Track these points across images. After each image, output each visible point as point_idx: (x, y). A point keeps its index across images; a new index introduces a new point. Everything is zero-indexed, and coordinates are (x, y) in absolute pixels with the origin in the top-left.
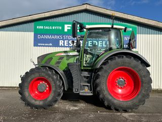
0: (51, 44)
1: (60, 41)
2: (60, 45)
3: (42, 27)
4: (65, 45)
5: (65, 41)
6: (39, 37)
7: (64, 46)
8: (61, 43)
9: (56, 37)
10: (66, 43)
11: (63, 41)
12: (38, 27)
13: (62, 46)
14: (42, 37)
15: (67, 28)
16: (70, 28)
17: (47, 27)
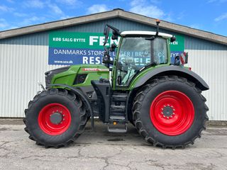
0: (71, 62)
2: (84, 62)
3: (60, 39)
4: (91, 63)
5: (91, 58)
6: (56, 52)
8: (85, 59)
10: (91, 60)
11: (87, 58)
12: (54, 39)
14: (60, 52)
15: (92, 40)
16: (96, 41)
17: (66, 39)
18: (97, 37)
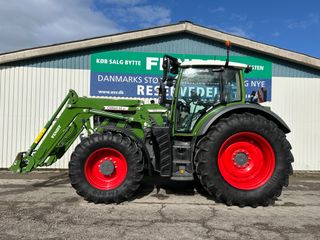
0: (121, 92)
1: (139, 87)
2: (139, 94)
3: (106, 61)
4: (148, 94)
5: (148, 87)
6: (100, 79)
7: (145, 96)
8: (140, 89)
9: (130, 78)
10: (148, 90)
11: (143, 88)
12: (98, 61)
13: (141, 96)
14: (106, 78)
15: (150, 63)
16: (156, 64)
17: (114, 62)
18: (157, 59)
